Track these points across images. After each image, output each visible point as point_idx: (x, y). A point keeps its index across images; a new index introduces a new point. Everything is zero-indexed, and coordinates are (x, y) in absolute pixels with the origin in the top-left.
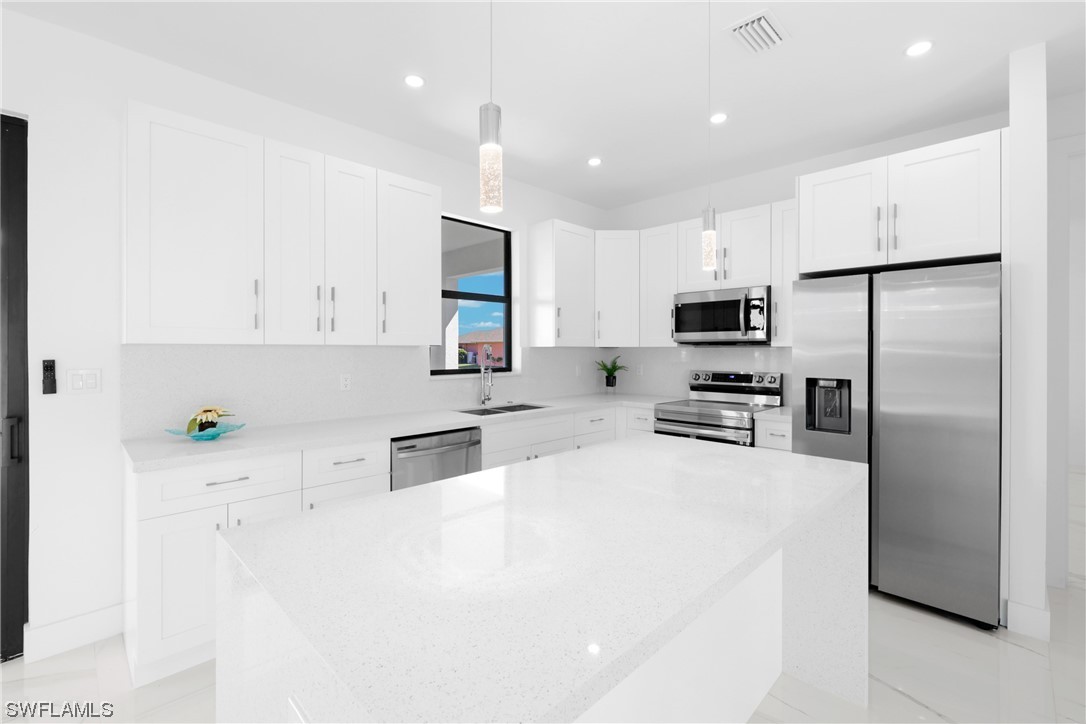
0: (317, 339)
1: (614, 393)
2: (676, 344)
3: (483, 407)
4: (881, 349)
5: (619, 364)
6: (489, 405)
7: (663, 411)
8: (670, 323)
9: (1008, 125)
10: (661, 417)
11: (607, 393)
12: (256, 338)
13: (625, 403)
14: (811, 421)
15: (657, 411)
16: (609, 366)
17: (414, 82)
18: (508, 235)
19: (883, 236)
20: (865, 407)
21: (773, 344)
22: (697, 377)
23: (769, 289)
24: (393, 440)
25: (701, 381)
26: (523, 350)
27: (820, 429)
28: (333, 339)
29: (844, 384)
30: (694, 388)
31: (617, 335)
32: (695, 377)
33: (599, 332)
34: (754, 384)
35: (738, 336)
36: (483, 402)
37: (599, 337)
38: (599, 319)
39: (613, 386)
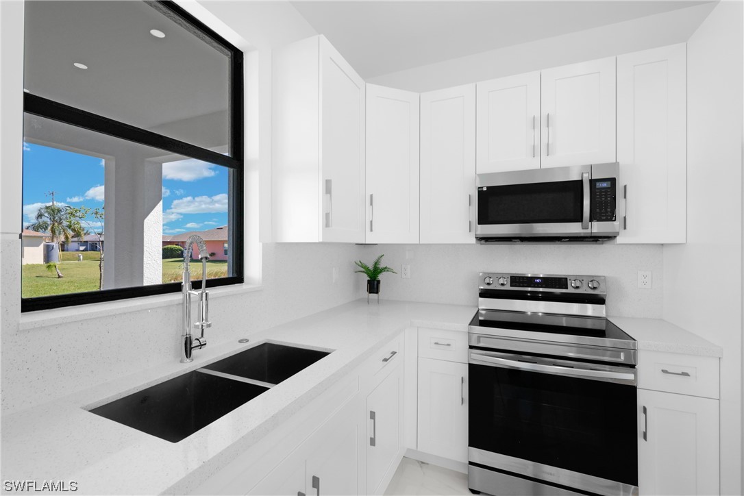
1: (378, 301)
11: (369, 302)
16: (371, 268)
22: (490, 281)
25: (496, 286)
32: (487, 281)
33: (371, 222)
34: (570, 290)
35: (573, 228)
36: (188, 353)
37: (371, 230)
38: (371, 204)
39: (377, 293)
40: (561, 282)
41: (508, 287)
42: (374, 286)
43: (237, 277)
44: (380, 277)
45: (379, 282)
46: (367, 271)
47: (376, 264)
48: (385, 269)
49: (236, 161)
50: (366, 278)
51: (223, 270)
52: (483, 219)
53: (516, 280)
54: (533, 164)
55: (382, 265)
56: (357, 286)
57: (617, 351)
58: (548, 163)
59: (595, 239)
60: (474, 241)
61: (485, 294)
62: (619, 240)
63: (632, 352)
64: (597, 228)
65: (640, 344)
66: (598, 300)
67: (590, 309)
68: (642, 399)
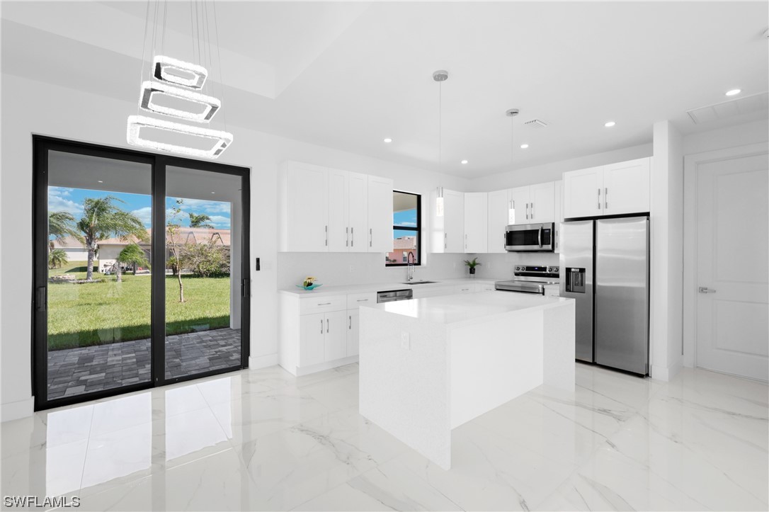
0: (346, 249)
1: (474, 278)
2: (507, 252)
3: (409, 282)
4: (599, 254)
5: (477, 262)
6: (412, 281)
7: (499, 285)
8: (504, 240)
9: (652, 155)
10: (498, 288)
11: (470, 277)
12: (326, 249)
13: (480, 281)
14: (569, 288)
15: (496, 285)
16: (471, 263)
17: (388, 140)
18: (419, 197)
19: (601, 202)
20: (591, 283)
21: (555, 252)
22: (518, 269)
23: (553, 224)
24: (378, 292)
25: (520, 271)
26: (427, 255)
27: (573, 292)
28: (352, 249)
29: (582, 270)
30: (516, 274)
31: (476, 246)
33: (466, 245)
34: (547, 272)
35: (536, 247)
37: (466, 248)
38: (466, 238)
39: (474, 274)
40: (545, 269)
41: (525, 271)
42: (472, 271)
43: (419, 264)
44: (475, 267)
45: (475, 269)
46: (469, 264)
47: (474, 261)
49: (418, 229)
50: (469, 267)
51: (416, 262)
52: (509, 243)
53: (529, 268)
54: (526, 222)
56: (465, 271)
58: (532, 221)
64: (545, 247)
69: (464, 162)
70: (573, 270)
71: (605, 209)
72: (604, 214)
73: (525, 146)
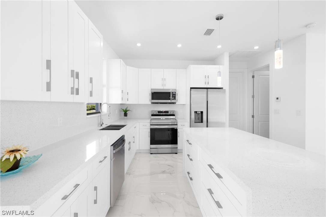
1: (127, 119)
8: (150, 97)
10: (151, 124)
11: (124, 119)
13: (139, 121)
19: (206, 81)
20: (206, 118)
25: (155, 113)
29: (201, 112)
32: (153, 112)
33: (128, 99)
34: (169, 113)
35: (169, 101)
36: (101, 125)
37: (128, 101)
38: (128, 94)
39: (127, 116)
40: (167, 112)
41: (157, 113)
42: (126, 115)
45: (127, 113)
46: (124, 111)
47: (126, 109)
48: (128, 110)
50: (123, 113)
52: (153, 98)
53: (159, 112)
54: (162, 88)
55: (128, 109)
56: (120, 115)
57: (175, 122)
58: (165, 88)
59: (173, 103)
60: (150, 103)
61: (152, 115)
62: (176, 103)
63: (177, 122)
64: (173, 101)
65: (178, 121)
66: (174, 115)
67: (172, 117)
68: (178, 131)
69: (139, 45)
70: (198, 112)
71: (207, 85)
72: (207, 87)
73: (179, 46)
